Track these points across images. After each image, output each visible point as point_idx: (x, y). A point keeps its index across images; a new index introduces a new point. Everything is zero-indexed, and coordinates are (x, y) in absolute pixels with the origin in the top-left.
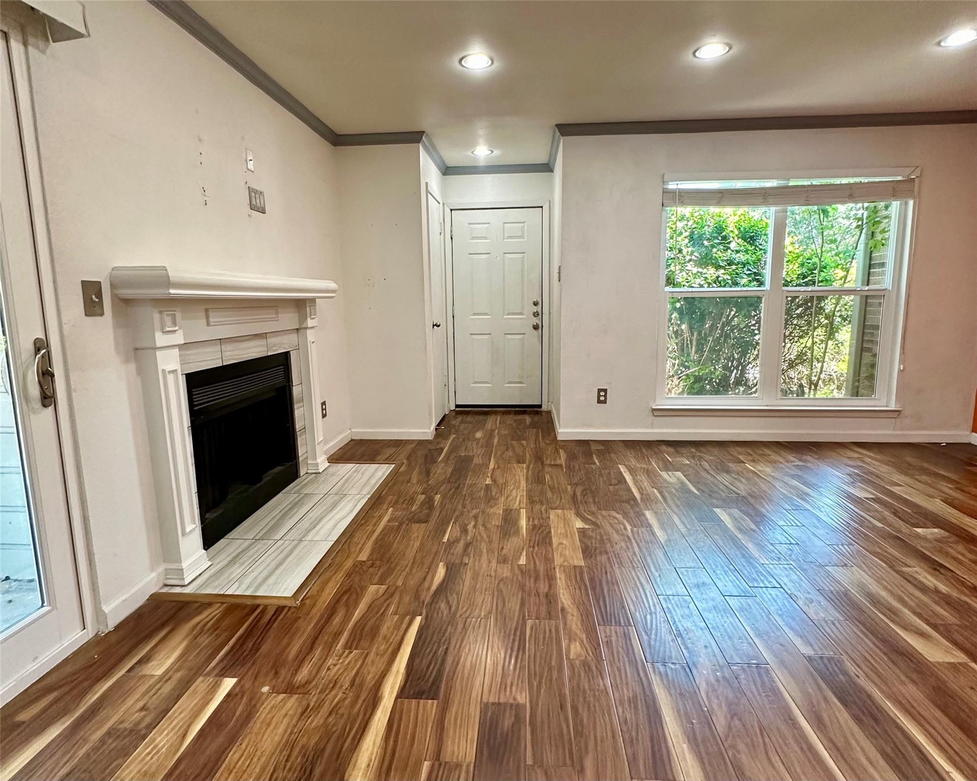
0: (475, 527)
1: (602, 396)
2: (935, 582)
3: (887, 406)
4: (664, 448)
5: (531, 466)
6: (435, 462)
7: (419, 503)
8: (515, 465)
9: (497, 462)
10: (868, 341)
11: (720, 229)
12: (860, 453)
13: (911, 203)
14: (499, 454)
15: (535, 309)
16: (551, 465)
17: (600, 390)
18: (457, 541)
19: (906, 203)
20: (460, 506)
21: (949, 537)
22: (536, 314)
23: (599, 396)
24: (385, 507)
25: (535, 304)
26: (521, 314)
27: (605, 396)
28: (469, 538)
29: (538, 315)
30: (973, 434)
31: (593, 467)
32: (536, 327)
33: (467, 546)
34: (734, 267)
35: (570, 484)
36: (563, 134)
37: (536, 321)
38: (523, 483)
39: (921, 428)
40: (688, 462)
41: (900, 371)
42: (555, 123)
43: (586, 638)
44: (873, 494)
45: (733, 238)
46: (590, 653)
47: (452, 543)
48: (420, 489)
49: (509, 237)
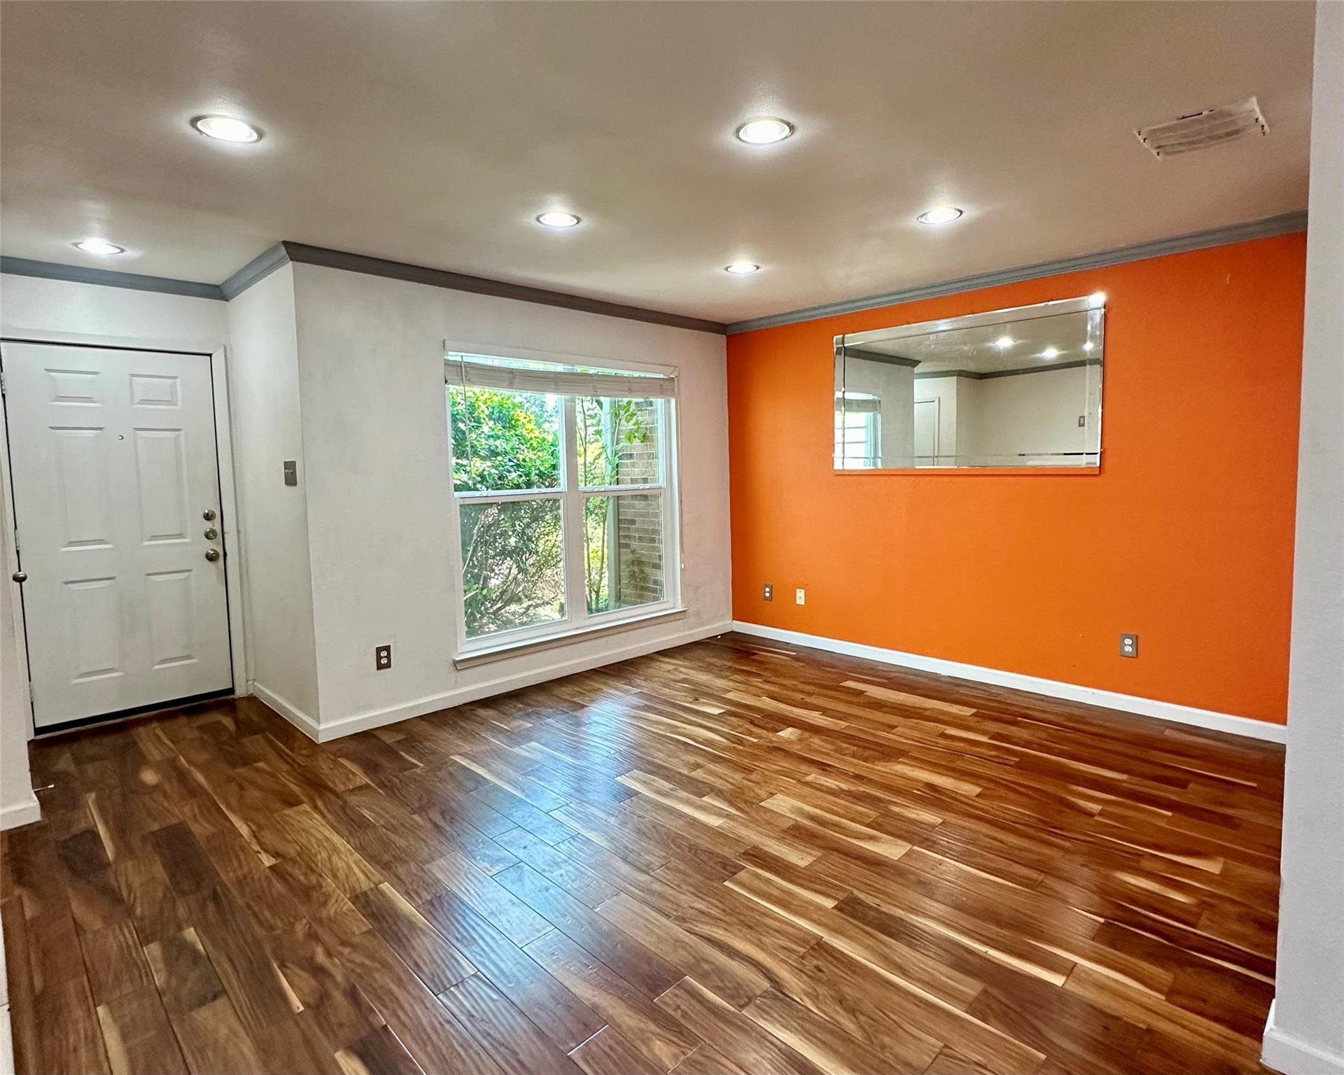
0: (329, 954)
1: (383, 658)
2: (838, 783)
3: (674, 608)
4: (482, 712)
5: (320, 804)
6: (106, 865)
7: (161, 965)
8: (288, 812)
9: (246, 820)
10: (625, 537)
11: (472, 408)
12: (675, 664)
13: (673, 401)
14: (234, 803)
15: (208, 526)
16: (352, 791)
17: (379, 650)
18: (324, 997)
19: (669, 401)
20: (260, 932)
21: (801, 735)
22: (209, 535)
23: (379, 658)
24: (79, 1013)
25: (208, 517)
26: (180, 536)
27: (388, 657)
28: (339, 978)
29: (216, 536)
30: (735, 622)
31: (418, 771)
32: (211, 558)
33: (352, 994)
34: (500, 458)
35: (415, 813)
36: (293, 258)
37: (210, 546)
38: (336, 839)
39: (703, 624)
40: (530, 725)
41: (682, 570)
42: (282, 239)
43: (658, 1027)
44: (722, 708)
45: (484, 419)
46: (682, 1044)
47: (319, 1005)
48: (130, 937)
49: (143, 401)
